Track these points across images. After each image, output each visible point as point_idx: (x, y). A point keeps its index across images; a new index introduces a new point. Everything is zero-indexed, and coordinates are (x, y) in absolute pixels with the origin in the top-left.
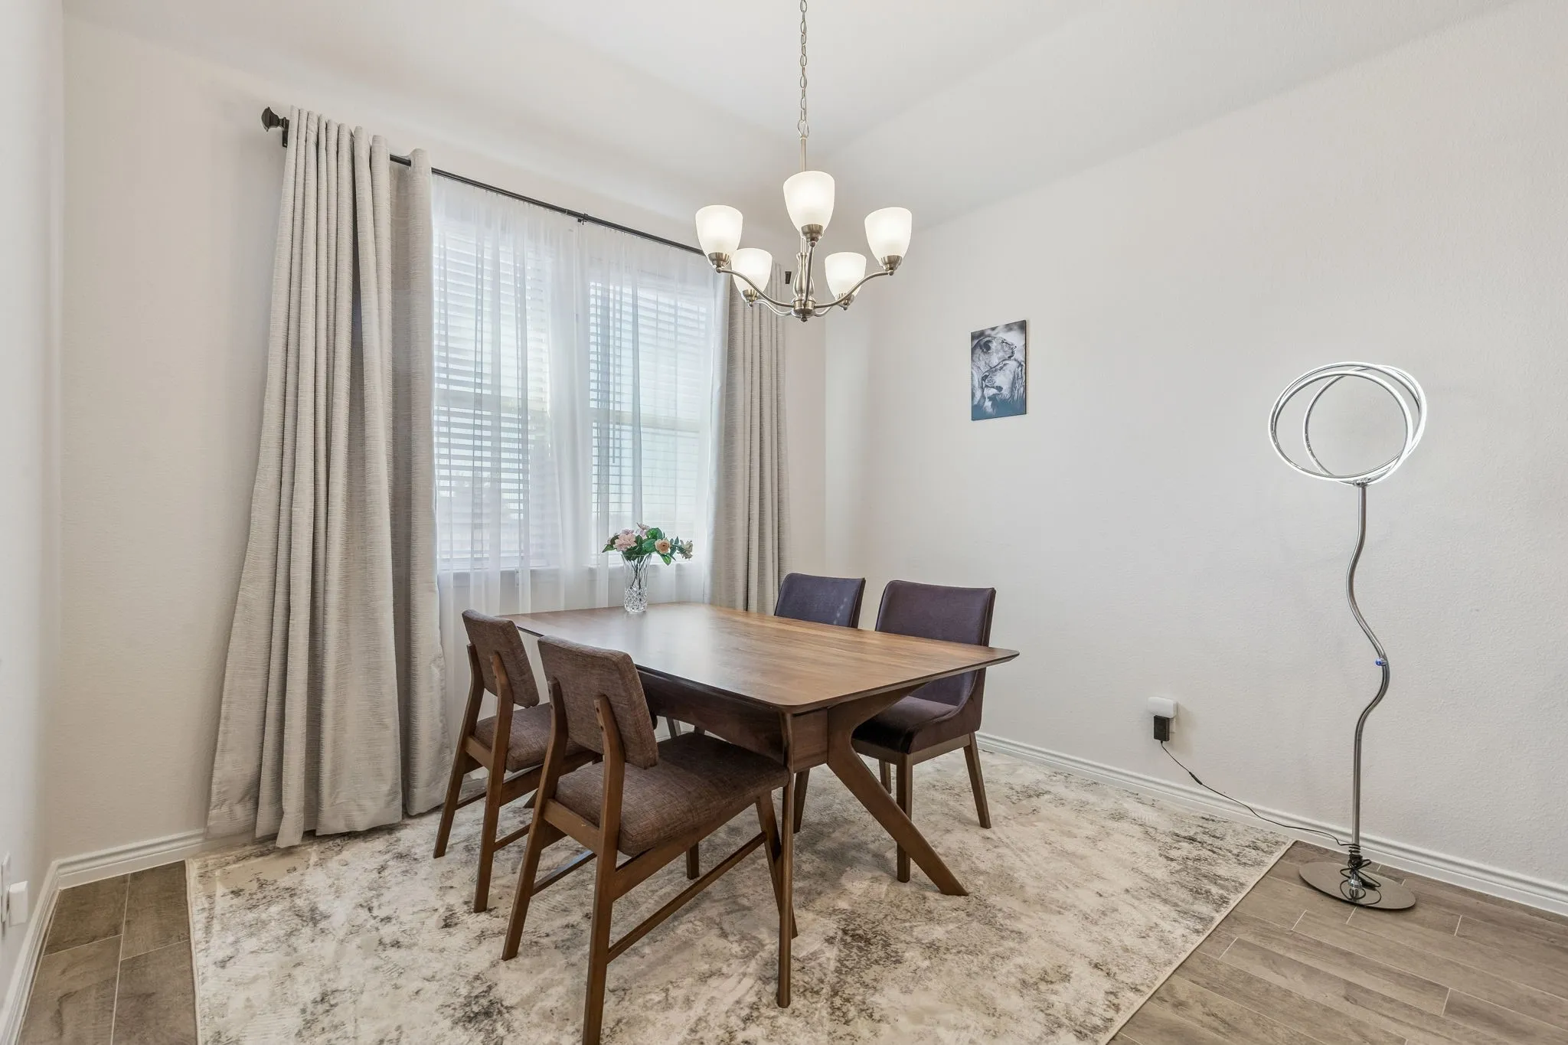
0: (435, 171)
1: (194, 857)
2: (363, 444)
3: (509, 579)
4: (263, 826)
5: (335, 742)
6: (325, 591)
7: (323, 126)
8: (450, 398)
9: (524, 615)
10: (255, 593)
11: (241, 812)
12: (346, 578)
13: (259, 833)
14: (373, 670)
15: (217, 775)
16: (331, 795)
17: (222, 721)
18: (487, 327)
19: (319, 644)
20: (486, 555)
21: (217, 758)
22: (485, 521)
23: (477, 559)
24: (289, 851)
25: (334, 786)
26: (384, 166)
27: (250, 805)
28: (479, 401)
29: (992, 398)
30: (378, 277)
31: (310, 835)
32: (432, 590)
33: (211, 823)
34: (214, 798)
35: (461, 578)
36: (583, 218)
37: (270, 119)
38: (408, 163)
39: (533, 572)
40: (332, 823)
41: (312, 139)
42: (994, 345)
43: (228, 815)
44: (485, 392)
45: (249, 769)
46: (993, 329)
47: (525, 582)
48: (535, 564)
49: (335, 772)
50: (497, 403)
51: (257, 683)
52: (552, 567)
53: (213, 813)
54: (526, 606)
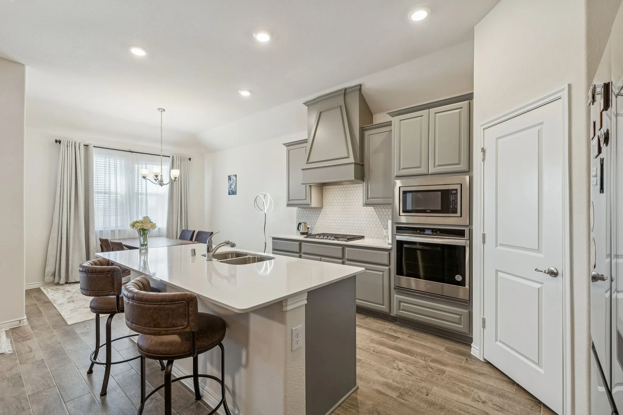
0: (94, 147)
1: (41, 287)
2: (78, 205)
3: (113, 231)
4: (56, 280)
5: (72, 264)
6: (69, 235)
7: (68, 142)
8: (98, 193)
9: (117, 239)
10: (54, 235)
11: (51, 278)
12: (74, 232)
13: (55, 282)
14: (80, 250)
15: (46, 270)
16: (71, 275)
17: (47, 260)
18: (107, 177)
19: (68, 245)
20: (107, 227)
21: (46, 267)
22: (107, 214)
23: (105, 227)
24: (62, 285)
25: (72, 273)
26: (82, 147)
27: (53, 277)
28: (105, 193)
29: (231, 191)
30: (81, 171)
31: (67, 283)
32: (94, 234)
33: (45, 280)
34: (46, 275)
35: (101, 232)
36: (132, 152)
37: (56, 141)
38: (88, 146)
39: (119, 230)
40: (71, 280)
41: (66, 145)
42: (231, 179)
43: (49, 279)
44: (107, 191)
45: (53, 270)
46: (231, 175)
47: (117, 232)
48: (119, 228)
49: (72, 270)
50: (110, 193)
51: (55, 252)
52: (125, 229)
53: (45, 278)
54: (117, 237)
